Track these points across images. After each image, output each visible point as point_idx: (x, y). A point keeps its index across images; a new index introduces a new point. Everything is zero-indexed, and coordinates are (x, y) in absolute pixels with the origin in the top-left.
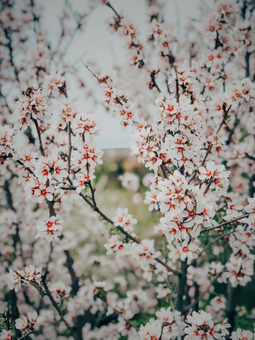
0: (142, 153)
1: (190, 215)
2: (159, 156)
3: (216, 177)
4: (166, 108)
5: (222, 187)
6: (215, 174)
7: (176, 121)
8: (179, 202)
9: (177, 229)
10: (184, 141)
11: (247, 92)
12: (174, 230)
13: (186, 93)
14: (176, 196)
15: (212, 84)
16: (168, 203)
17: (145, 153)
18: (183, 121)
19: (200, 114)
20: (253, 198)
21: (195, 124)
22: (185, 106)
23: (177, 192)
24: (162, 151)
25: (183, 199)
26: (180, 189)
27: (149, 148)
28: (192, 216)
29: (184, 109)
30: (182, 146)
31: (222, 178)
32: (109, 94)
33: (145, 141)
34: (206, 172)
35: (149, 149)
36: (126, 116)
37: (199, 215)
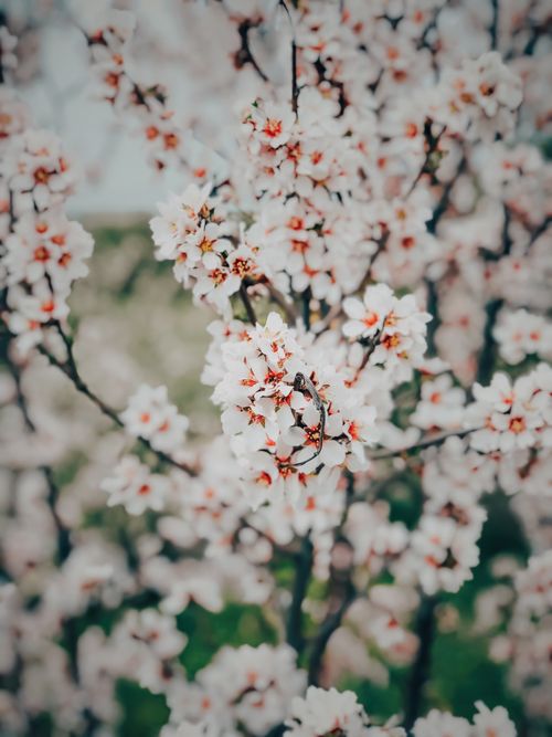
0: (184, 255)
1: (311, 441)
2: (232, 267)
3: (389, 331)
4: (260, 127)
5: (406, 358)
6: (386, 322)
7: (288, 166)
8: (277, 409)
9: (274, 473)
10: (310, 222)
11: (490, 91)
12: (266, 476)
13: (326, 85)
14: (270, 390)
15: (400, 64)
16: (246, 409)
17: (194, 256)
18: (305, 166)
19: (361, 146)
20: (487, 389)
21: (341, 174)
22: (316, 124)
23: (272, 378)
24: (242, 252)
25: (287, 399)
26: (280, 371)
27: (204, 242)
28: (314, 441)
29: (312, 132)
30: (302, 236)
31: (405, 333)
32: (114, 79)
33: (193, 222)
34: (364, 316)
35: (204, 245)
36: (159, 141)
37: (336, 439)
